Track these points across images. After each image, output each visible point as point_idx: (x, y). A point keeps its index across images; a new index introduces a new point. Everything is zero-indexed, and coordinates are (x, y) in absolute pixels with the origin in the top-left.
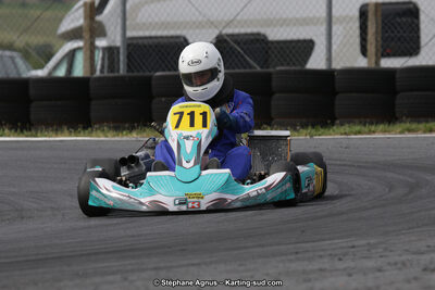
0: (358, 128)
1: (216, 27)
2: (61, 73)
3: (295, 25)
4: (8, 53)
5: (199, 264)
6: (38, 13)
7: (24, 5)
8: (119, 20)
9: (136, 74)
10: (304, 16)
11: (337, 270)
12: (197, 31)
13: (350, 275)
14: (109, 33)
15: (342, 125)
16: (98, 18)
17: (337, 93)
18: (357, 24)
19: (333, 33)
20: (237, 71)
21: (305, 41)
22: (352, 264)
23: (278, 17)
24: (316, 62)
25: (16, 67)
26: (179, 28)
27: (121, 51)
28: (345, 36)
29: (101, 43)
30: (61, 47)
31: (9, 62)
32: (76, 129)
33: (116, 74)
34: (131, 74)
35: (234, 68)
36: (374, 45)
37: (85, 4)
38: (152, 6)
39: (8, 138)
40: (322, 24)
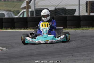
0: (85, 28)
1: (55, 6)
2: (21, 16)
3: (72, 6)
4: (10, 12)
5: (51, 58)
6: (16, 3)
7: (13, 2)
8: (34, 5)
9: (37, 17)
10: (74, 4)
11: (81, 59)
12: (51, 7)
13: (84, 60)
14: (32, 8)
15: (82, 28)
16: (29, 4)
17: (81, 21)
18: (85, 6)
19: (80, 8)
20: (59, 16)
21: (74, 9)
22: (84, 58)
23: (68, 4)
24: (76, 14)
25: (12, 15)
26: (47, 7)
27: (34, 11)
28: (83, 8)
29: (30, 10)
30: (21, 11)
31: (10, 14)
32: (24, 29)
33: (33, 17)
34: (36, 17)
35: (59, 15)
36: (89, 10)
37: (26, 1)
38: (41, 2)
39: (10, 31)
40: (78, 6)
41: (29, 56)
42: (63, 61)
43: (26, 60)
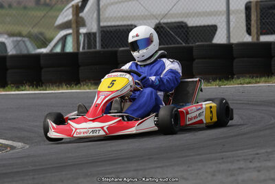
1: (157, 19)
2: (58, 50)
6: (45, 12)
9: (106, 49)
10: (212, 10)
11: (250, 168)
12: (144, 22)
13: (259, 171)
14: (87, 24)
15: (238, 78)
16: (81, 15)
17: (235, 58)
18: (244, 16)
22: (259, 165)
24: (220, 38)
26: (133, 20)
27: (97, 35)
29: (83, 30)
30: (59, 33)
32: (70, 85)
33: (93, 50)
34: (103, 50)
35: (171, 44)
37: (73, 6)
38: (112, 6)
39: (28, 92)
40: (223, 15)
41: (96, 162)
42: (197, 174)
43: (89, 174)
